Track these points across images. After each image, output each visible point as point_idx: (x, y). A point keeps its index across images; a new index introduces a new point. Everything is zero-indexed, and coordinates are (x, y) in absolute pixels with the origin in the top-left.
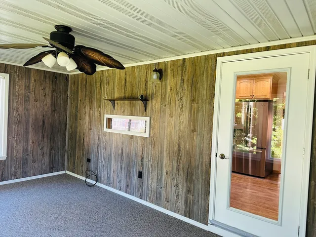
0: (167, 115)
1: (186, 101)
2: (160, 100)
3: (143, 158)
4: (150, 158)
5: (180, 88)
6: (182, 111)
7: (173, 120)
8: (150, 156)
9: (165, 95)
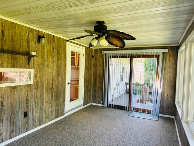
0: (46, 67)
1: (55, 59)
2: (40, 57)
3: (27, 101)
4: (34, 98)
5: (52, 52)
6: (53, 65)
7: (49, 70)
8: (34, 96)
9: (44, 54)
